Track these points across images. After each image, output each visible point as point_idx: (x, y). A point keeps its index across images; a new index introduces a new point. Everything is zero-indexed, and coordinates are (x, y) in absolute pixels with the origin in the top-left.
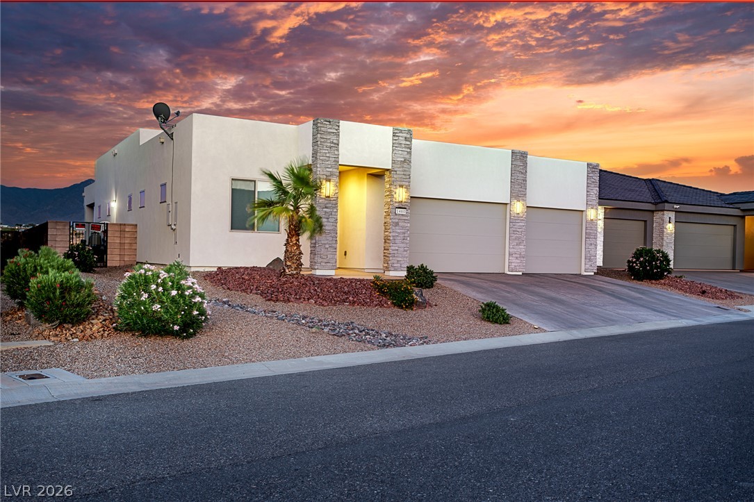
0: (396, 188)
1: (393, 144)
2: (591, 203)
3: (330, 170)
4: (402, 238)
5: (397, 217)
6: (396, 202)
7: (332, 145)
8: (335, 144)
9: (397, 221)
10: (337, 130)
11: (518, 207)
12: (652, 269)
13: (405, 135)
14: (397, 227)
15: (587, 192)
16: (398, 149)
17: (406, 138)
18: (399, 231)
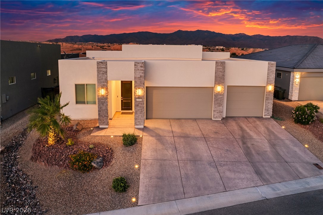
0: (137, 89)
1: (135, 69)
2: (269, 82)
3: (103, 84)
4: (140, 112)
5: (138, 102)
6: (137, 96)
7: (103, 73)
8: (105, 72)
9: (138, 104)
10: (105, 66)
11: (219, 89)
12: (302, 119)
13: (141, 65)
14: (138, 107)
15: (268, 77)
16: (137, 71)
17: (141, 66)
18: (139, 108)
